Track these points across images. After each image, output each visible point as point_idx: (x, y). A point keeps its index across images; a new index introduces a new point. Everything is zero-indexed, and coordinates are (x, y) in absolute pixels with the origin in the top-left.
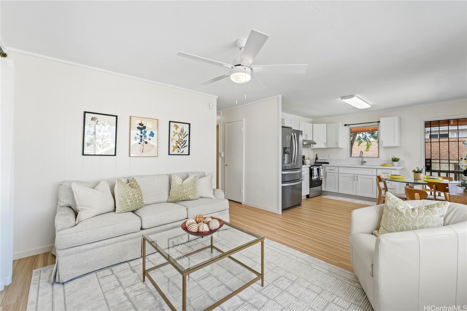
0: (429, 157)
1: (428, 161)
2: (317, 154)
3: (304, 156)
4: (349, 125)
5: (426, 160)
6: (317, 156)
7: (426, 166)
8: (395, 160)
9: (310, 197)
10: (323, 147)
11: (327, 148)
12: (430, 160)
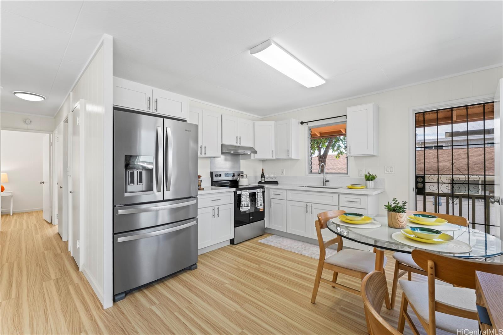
0: (421, 173)
1: (420, 180)
2: (263, 169)
3: (243, 171)
4: (307, 122)
5: (417, 177)
6: (263, 173)
7: (417, 188)
8: (370, 178)
9: (235, 244)
10: (270, 157)
11: (277, 160)
12: (424, 177)
